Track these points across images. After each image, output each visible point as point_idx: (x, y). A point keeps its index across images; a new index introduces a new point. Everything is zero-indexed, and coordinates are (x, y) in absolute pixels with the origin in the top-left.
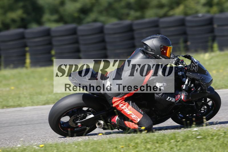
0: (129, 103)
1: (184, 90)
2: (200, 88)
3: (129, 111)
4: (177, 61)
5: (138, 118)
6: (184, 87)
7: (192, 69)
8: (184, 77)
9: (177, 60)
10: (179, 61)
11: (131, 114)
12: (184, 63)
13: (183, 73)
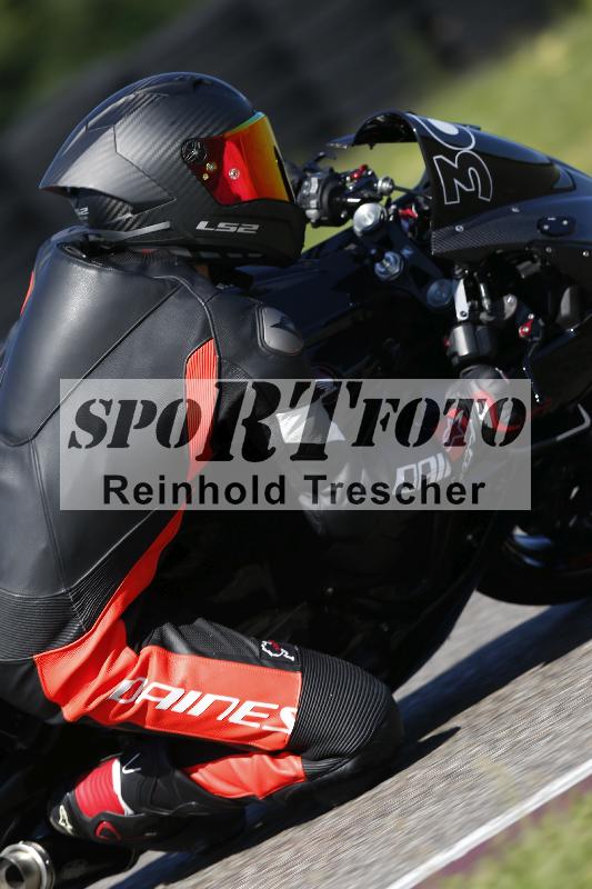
0: (165, 646)
1: (466, 361)
2: (567, 293)
3: (193, 695)
4: (332, 194)
5: (275, 707)
6: (461, 343)
7: (452, 196)
8: (424, 281)
9: (323, 185)
10: (344, 187)
11: (218, 708)
12: (382, 185)
13: (406, 252)
